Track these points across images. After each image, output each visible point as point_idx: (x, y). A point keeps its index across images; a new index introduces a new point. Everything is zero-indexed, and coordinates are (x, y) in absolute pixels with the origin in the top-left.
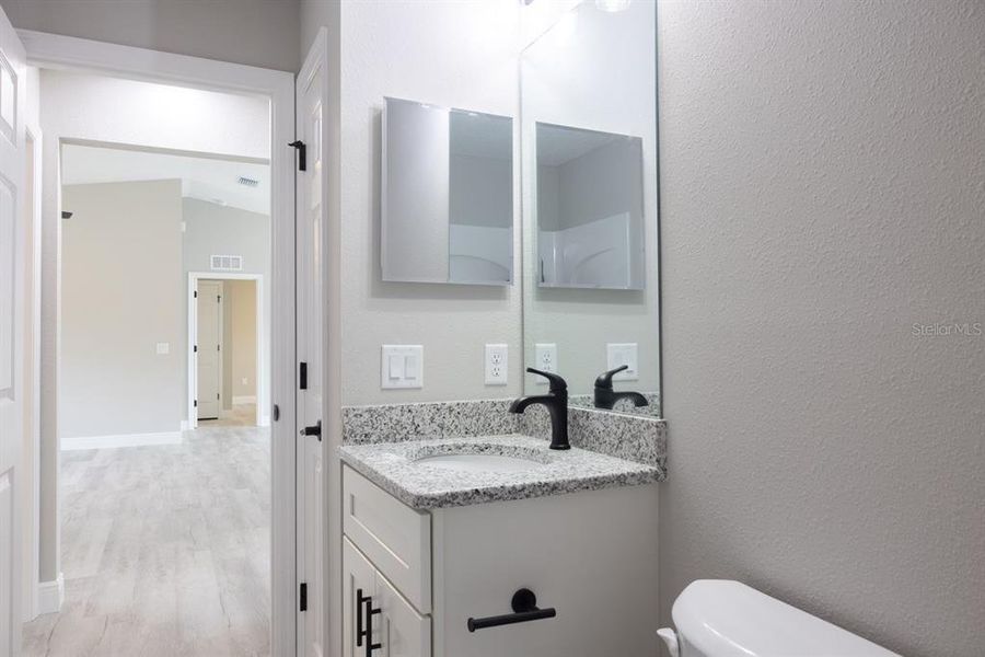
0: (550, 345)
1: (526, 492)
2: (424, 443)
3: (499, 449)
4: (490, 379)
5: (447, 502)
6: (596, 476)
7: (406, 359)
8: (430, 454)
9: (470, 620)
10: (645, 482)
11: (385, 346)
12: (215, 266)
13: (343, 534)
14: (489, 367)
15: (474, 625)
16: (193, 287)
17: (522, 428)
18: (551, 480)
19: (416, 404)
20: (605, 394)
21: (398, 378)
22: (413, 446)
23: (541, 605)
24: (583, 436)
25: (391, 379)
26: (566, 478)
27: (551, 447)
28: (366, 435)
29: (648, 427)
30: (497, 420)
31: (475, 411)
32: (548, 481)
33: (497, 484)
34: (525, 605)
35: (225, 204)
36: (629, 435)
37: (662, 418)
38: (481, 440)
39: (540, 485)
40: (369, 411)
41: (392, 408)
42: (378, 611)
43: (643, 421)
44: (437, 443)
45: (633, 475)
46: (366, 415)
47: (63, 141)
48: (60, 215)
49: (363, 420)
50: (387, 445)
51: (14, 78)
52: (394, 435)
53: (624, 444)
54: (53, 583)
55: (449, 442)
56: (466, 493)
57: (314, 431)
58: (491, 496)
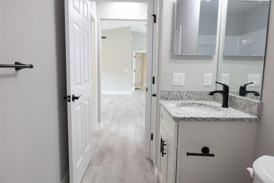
0: (227, 74)
1: (208, 119)
2: (183, 101)
3: (206, 105)
4: (205, 84)
5: (182, 119)
6: (233, 117)
7: (179, 77)
8: (184, 105)
9: (187, 153)
10: (251, 121)
11: (173, 73)
12: (139, 49)
13: (160, 123)
14: (205, 80)
15: (188, 154)
16: (134, 55)
17: (215, 99)
18: (217, 117)
19: (182, 90)
20: (243, 91)
21: (177, 83)
22: (179, 102)
23: (210, 153)
24: (233, 104)
25: (175, 83)
26: (222, 117)
27: (222, 106)
28: (167, 98)
29: (255, 104)
30: (207, 96)
31: (200, 93)
32: (216, 117)
33: (199, 116)
34: (205, 151)
35: (142, 32)
36: (248, 106)
37: (261, 101)
38: (200, 102)
39: (213, 118)
40: (168, 91)
41: (174, 91)
42: (166, 145)
43: (254, 102)
44: (187, 102)
45: (247, 119)
46: (167, 92)
47: (101, 19)
48: (101, 38)
49: (166, 94)
50: (172, 101)
51: (87, 5)
52: (174, 99)
53: (246, 108)
54: (100, 124)
55: (191, 102)
56: (189, 118)
57: (154, 95)
58: (196, 119)
